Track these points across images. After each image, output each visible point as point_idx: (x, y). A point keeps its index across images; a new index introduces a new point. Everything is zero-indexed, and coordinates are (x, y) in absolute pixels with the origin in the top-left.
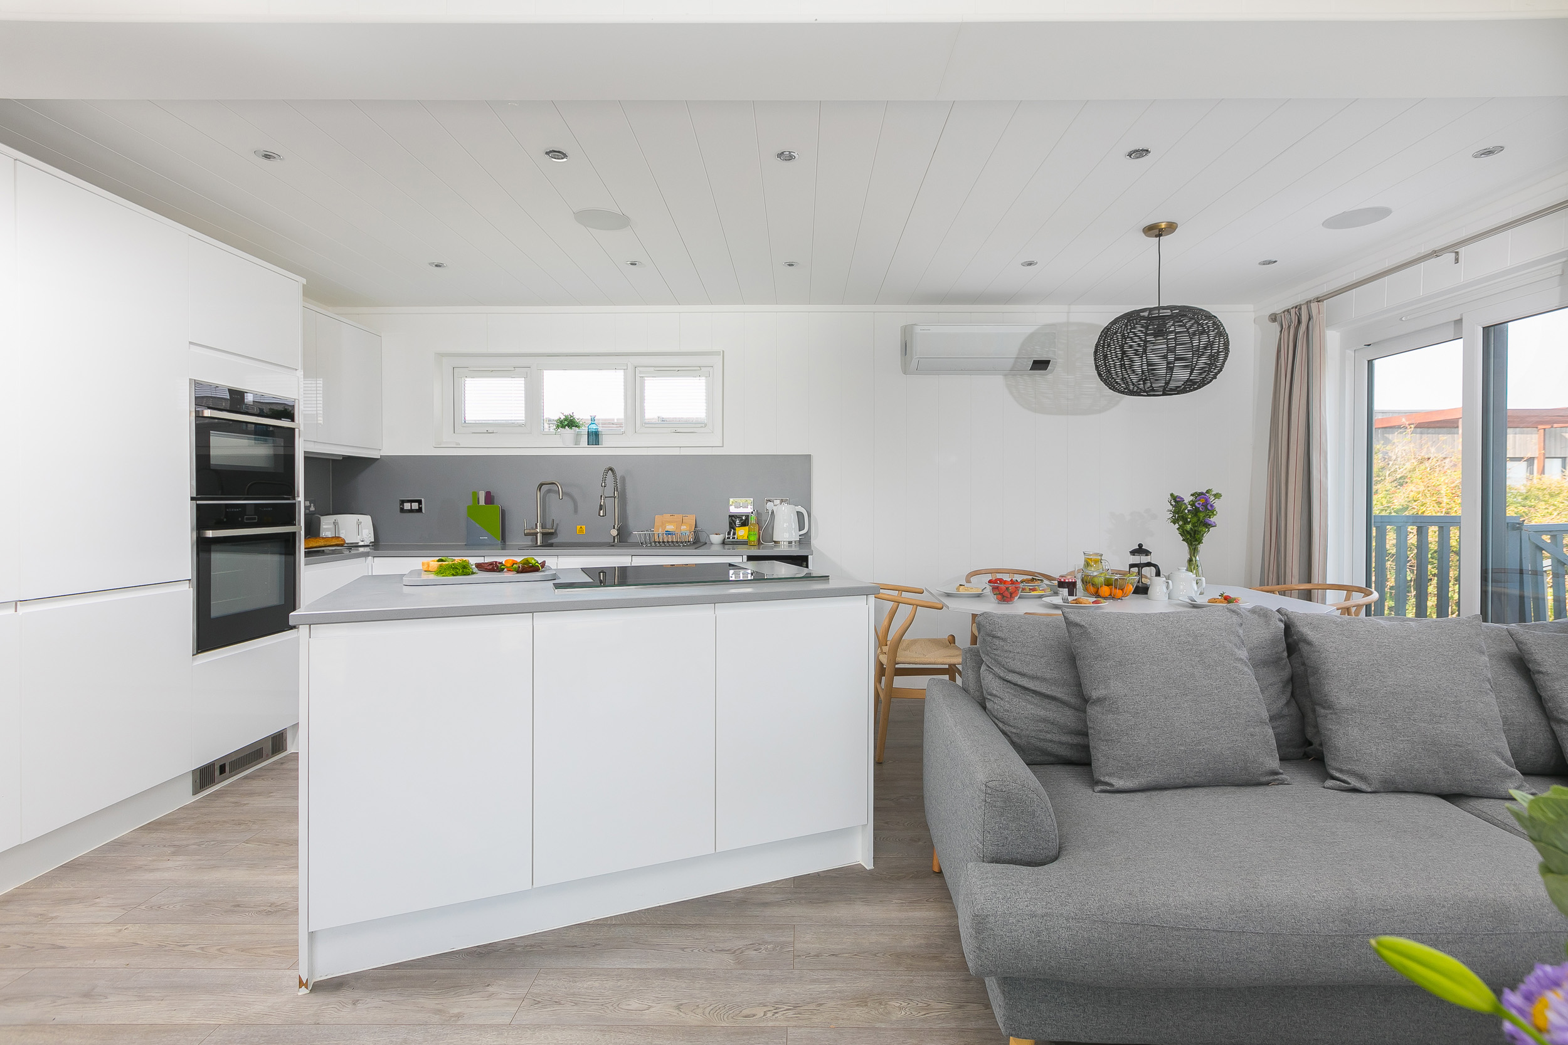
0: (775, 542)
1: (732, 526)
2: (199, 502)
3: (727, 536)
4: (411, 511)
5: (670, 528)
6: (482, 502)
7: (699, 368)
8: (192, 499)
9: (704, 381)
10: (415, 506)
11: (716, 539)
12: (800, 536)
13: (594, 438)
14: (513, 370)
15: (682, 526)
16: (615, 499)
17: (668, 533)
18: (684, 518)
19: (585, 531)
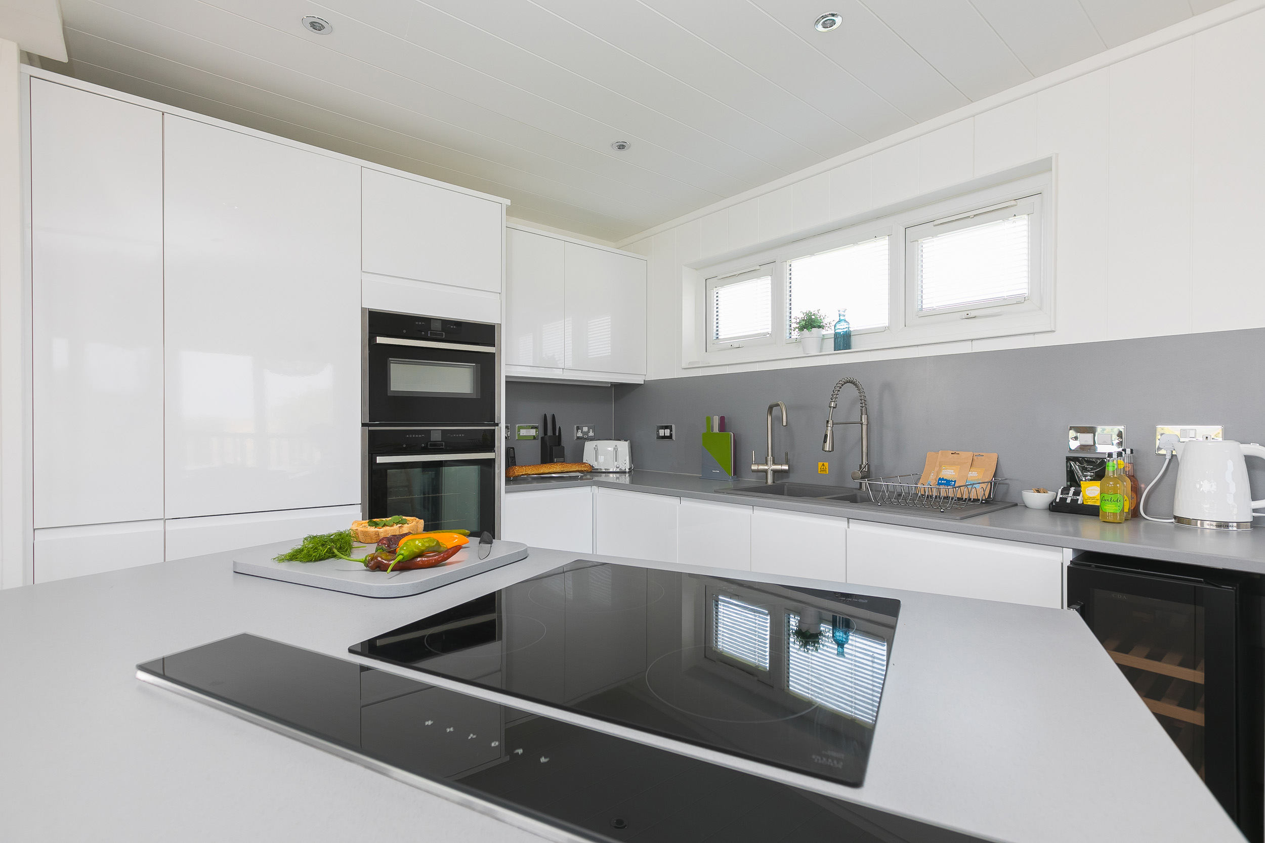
0: (1179, 520)
1: (1073, 480)
2: (371, 428)
3: (1059, 496)
4: (664, 437)
5: (948, 473)
6: (716, 429)
7: (1013, 203)
8: (363, 425)
9: (1026, 222)
10: (667, 433)
11: (1037, 500)
12: (1255, 511)
13: (843, 341)
14: (758, 268)
15: (970, 473)
16: (862, 425)
17: (943, 482)
18: (975, 458)
19: (827, 470)
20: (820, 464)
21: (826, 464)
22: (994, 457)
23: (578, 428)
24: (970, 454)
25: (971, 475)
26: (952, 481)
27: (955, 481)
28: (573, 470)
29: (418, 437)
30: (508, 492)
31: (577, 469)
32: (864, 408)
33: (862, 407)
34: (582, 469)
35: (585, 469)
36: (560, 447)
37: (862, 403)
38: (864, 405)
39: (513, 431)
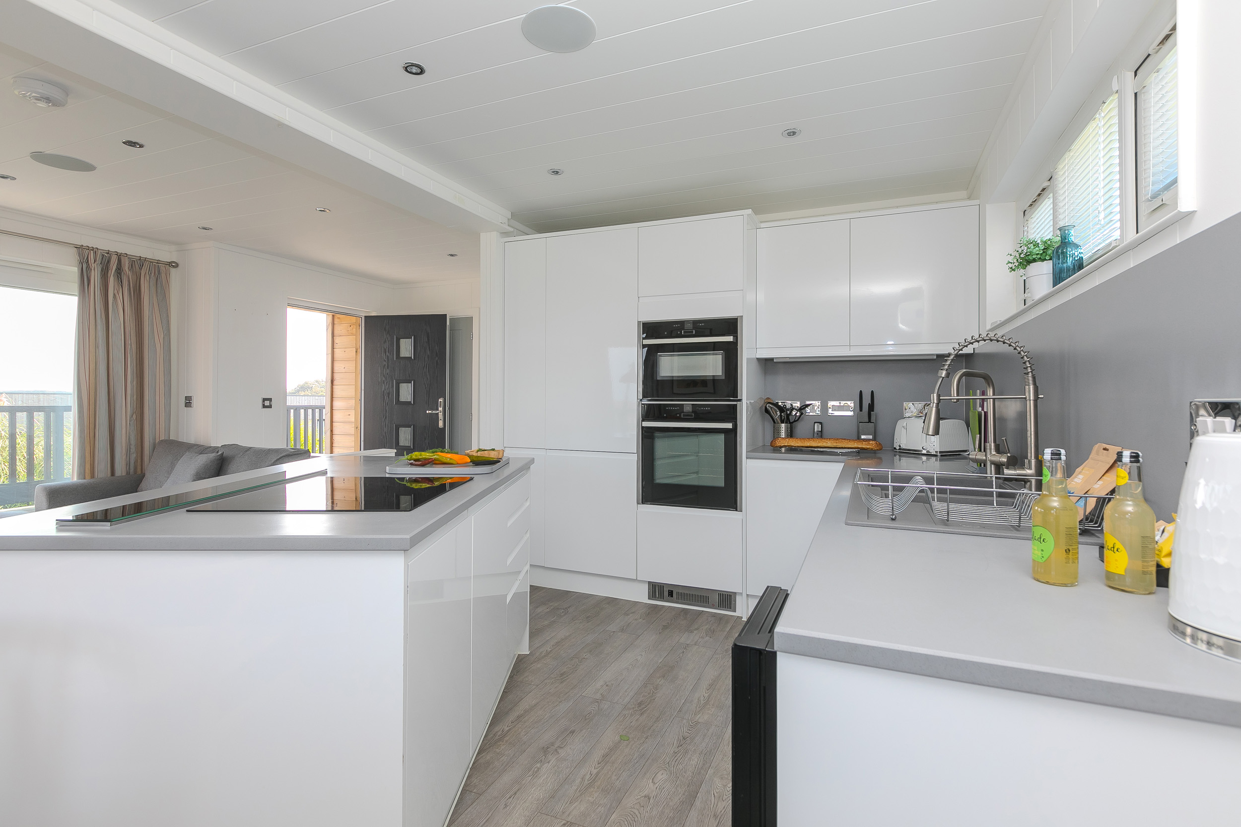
2: (643, 403)
14: (1046, 183)
16: (1026, 401)
28: (850, 446)
29: (675, 409)
30: (751, 458)
31: (857, 446)
32: (1030, 374)
33: (1027, 374)
34: (864, 447)
35: (868, 447)
36: (870, 423)
37: (1026, 368)
38: (1029, 370)
39: (824, 408)
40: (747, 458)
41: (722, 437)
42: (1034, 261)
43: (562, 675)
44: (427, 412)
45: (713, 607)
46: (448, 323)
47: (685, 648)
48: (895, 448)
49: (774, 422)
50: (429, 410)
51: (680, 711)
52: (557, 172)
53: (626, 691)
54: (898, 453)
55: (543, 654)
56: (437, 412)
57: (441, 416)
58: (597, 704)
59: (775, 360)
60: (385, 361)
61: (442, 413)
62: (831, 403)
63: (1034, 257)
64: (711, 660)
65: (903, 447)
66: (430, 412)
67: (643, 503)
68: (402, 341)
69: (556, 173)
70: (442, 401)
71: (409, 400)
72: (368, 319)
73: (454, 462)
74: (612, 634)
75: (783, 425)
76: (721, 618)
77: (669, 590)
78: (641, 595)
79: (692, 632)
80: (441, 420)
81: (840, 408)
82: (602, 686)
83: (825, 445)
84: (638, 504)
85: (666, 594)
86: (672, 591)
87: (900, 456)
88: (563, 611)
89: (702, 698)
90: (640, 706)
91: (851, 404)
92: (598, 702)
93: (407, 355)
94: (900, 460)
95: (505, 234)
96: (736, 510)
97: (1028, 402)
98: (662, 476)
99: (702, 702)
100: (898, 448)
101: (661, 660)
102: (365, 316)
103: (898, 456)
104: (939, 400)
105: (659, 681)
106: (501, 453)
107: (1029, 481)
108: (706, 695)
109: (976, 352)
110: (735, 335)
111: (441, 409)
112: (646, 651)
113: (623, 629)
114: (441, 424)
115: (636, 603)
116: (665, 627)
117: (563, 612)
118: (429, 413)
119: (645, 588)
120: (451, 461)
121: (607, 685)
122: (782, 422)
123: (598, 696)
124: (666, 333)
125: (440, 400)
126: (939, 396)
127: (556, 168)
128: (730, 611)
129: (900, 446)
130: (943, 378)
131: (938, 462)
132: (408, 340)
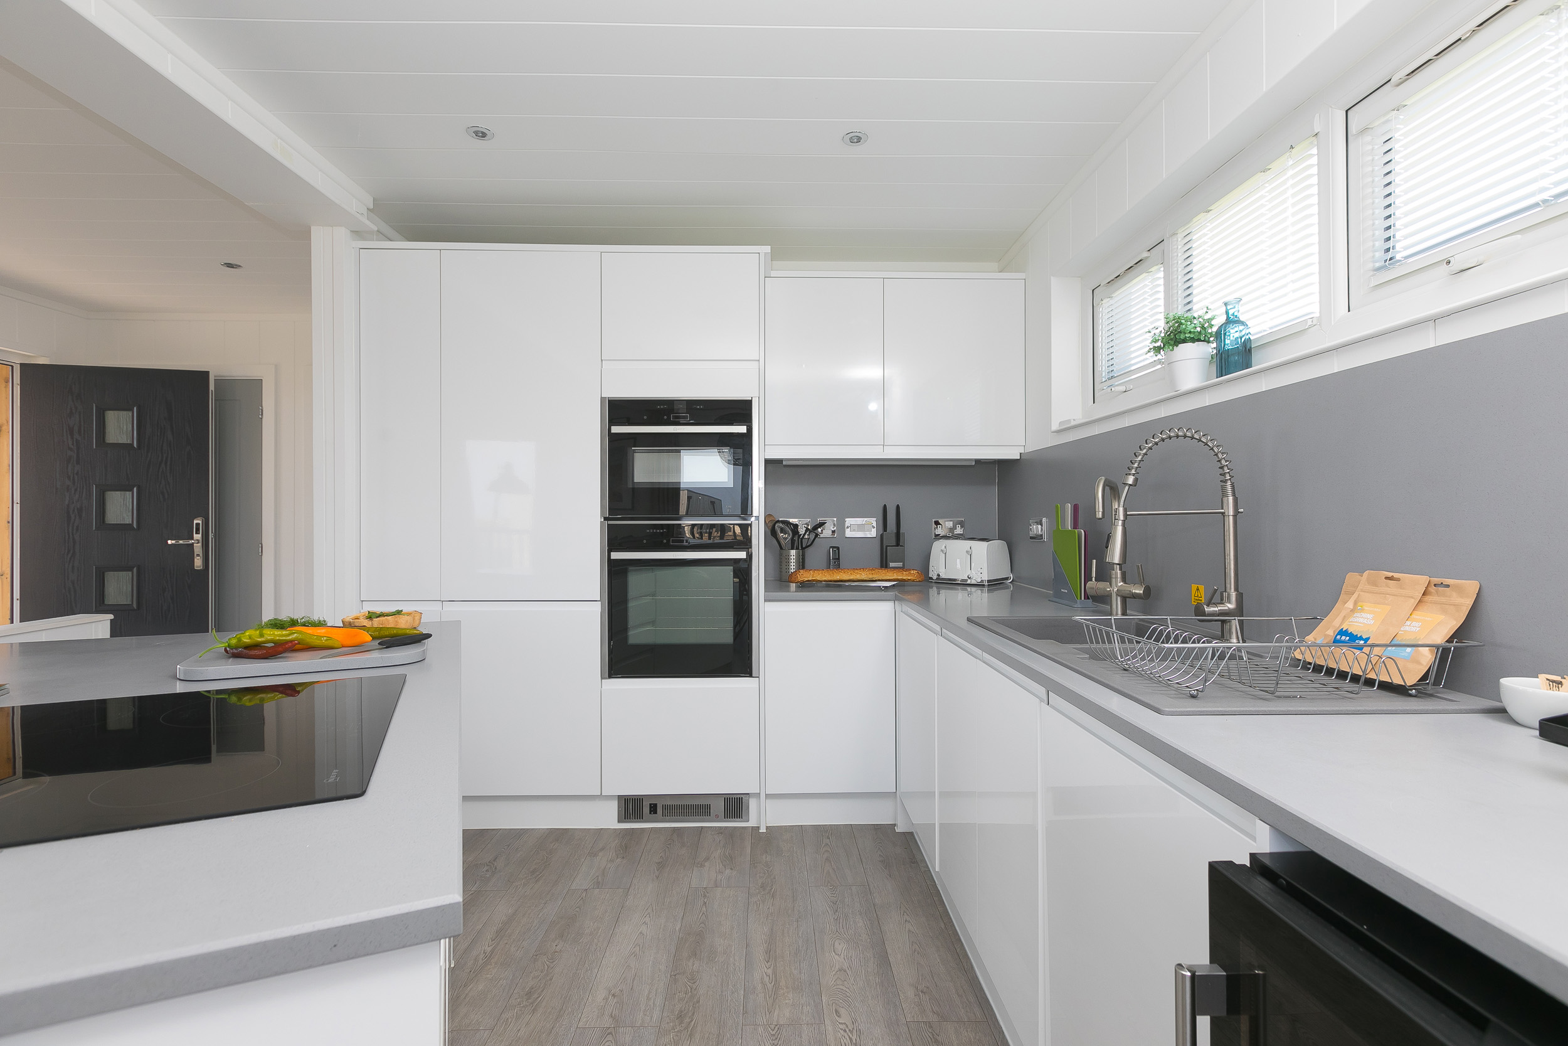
2: (611, 523)
4: (1036, 537)
5: (1363, 619)
6: (1069, 523)
10: (1039, 529)
14: (1145, 254)
15: (1408, 623)
16: (1224, 516)
17: (1343, 638)
18: (1432, 589)
19: (1203, 596)
20: (1194, 587)
21: (1202, 588)
22: (1472, 587)
23: (937, 523)
24: (1423, 580)
25: (1407, 628)
26: (1361, 638)
27: (1368, 639)
28: (889, 578)
29: (656, 532)
30: (769, 601)
31: (897, 577)
32: (1229, 483)
33: (1226, 481)
34: (904, 578)
35: (909, 578)
36: (899, 547)
37: (1224, 475)
38: (1228, 477)
39: (841, 526)
40: (765, 601)
41: (729, 570)
42: (1184, 341)
43: (529, 994)
44: (169, 542)
45: (717, 819)
46: (212, 387)
47: (705, 896)
48: (931, 578)
49: (781, 548)
50: (171, 540)
51: (745, 1012)
52: (484, 135)
53: (648, 998)
54: (934, 585)
55: (481, 962)
56: (191, 542)
57: (198, 548)
58: (610, 1038)
59: (784, 463)
60: (70, 449)
61: (200, 544)
62: (849, 521)
63: (1187, 335)
64: (750, 908)
65: (943, 576)
66: (173, 542)
67: (610, 677)
68: (111, 416)
69: (482, 135)
70: (200, 522)
71: (128, 521)
72: (28, 370)
73: (336, 644)
74: (584, 894)
75: (793, 552)
76: (731, 833)
77: (650, 804)
78: (607, 817)
79: (702, 866)
80: (198, 555)
81: (861, 527)
82: (606, 999)
83: (858, 577)
84: (602, 679)
85: (646, 810)
86: (656, 805)
87: (938, 588)
88: (486, 868)
89: (766, 979)
90: (681, 1022)
91: (873, 521)
92: (610, 1033)
93: (123, 439)
94: (939, 594)
95: (358, 234)
96: (751, 676)
97: (1226, 519)
98: (638, 635)
99: (770, 986)
100: (935, 577)
101: (679, 926)
102: (21, 364)
103: (935, 589)
104: (1126, 515)
105: (690, 964)
106: (417, 618)
107: (1229, 622)
108: (770, 971)
109: (1022, 458)
110: (747, 424)
111: (198, 537)
112: (649, 914)
113: (598, 883)
114: (198, 563)
115: (600, 831)
116: (661, 866)
117: (487, 871)
118: (172, 544)
119: (613, 808)
120: (330, 643)
121: (614, 995)
122: (792, 549)
123: (607, 1022)
124: (645, 417)
125: (195, 522)
126: (1125, 510)
127: (483, 125)
128: (741, 822)
129: (939, 575)
130: (1131, 485)
131: (986, 595)
132: (125, 413)
